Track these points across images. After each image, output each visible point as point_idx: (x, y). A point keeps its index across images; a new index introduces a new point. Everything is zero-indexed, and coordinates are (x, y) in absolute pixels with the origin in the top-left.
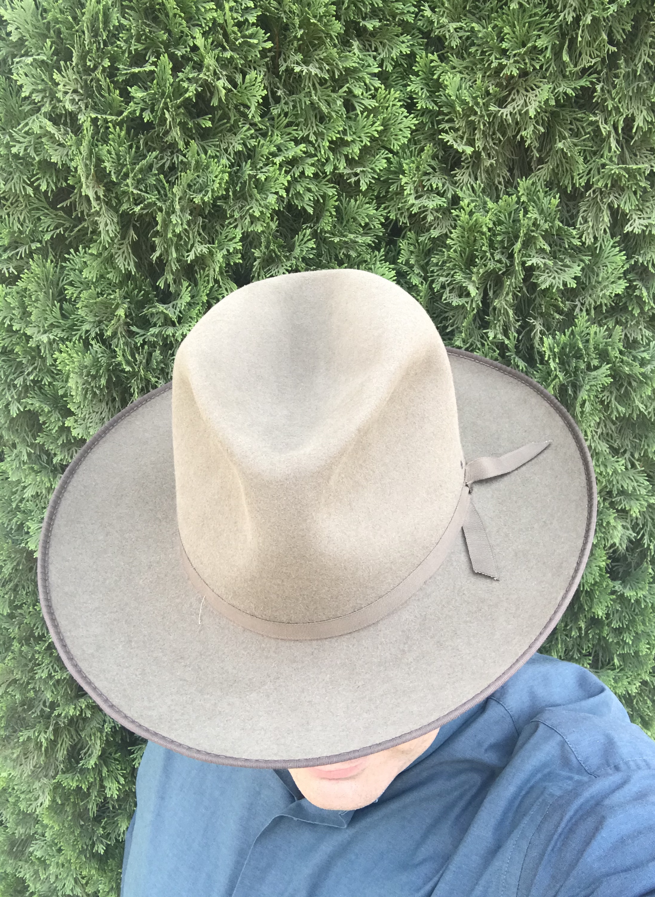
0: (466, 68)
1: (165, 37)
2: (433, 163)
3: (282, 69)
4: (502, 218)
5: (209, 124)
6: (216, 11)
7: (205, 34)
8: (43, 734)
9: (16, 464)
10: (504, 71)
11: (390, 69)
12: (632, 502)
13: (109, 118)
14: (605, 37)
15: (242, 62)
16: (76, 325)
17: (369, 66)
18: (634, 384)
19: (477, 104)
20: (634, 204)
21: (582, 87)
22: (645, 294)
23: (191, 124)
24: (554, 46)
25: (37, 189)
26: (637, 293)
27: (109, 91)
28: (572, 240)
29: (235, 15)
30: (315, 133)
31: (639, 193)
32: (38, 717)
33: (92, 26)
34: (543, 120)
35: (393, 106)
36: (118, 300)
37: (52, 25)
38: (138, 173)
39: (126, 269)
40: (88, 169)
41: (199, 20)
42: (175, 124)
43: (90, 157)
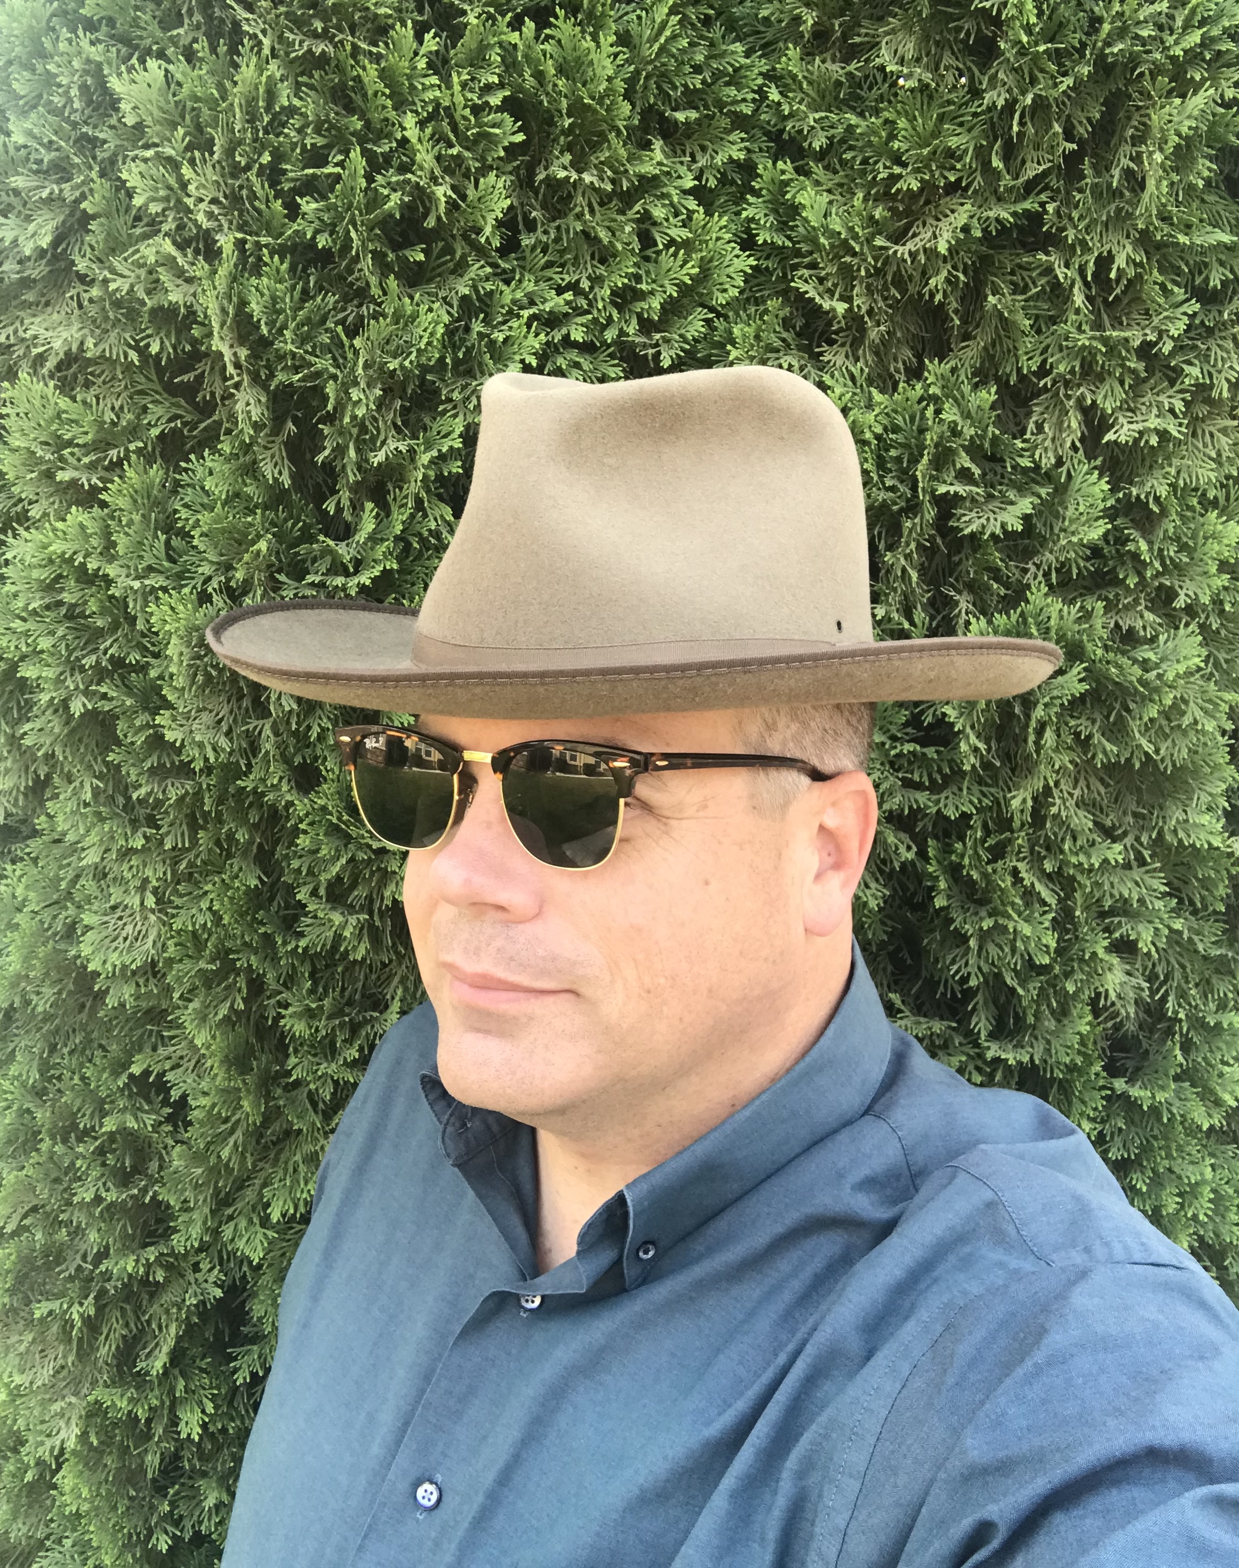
0: (841, 185)
1: (359, 125)
2: (785, 335)
3: (541, 177)
4: (899, 421)
5: (421, 257)
6: (440, 87)
7: (422, 124)
8: (76, 1306)
9: (71, 806)
10: (898, 186)
11: (712, 183)
12: (1140, 927)
13: (263, 240)
14: (1057, 128)
15: (477, 165)
16: (189, 571)
17: (680, 177)
18: (1132, 706)
19: (856, 237)
20: (1120, 399)
21: (1025, 210)
22: (1144, 546)
23: (391, 256)
24: (977, 148)
25: (143, 352)
26: (1131, 547)
27: (266, 203)
28: (1019, 460)
29: (469, 95)
30: (589, 278)
31: (1128, 381)
32: (71, 1278)
33: (249, 103)
34: (965, 265)
35: (718, 239)
36: (258, 526)
37: (188, 107)
38: (302, 324)
39: (275, 480)
40: (225, 313)
41: (414, 105)
42: (365, 251)
43: (229, 296)
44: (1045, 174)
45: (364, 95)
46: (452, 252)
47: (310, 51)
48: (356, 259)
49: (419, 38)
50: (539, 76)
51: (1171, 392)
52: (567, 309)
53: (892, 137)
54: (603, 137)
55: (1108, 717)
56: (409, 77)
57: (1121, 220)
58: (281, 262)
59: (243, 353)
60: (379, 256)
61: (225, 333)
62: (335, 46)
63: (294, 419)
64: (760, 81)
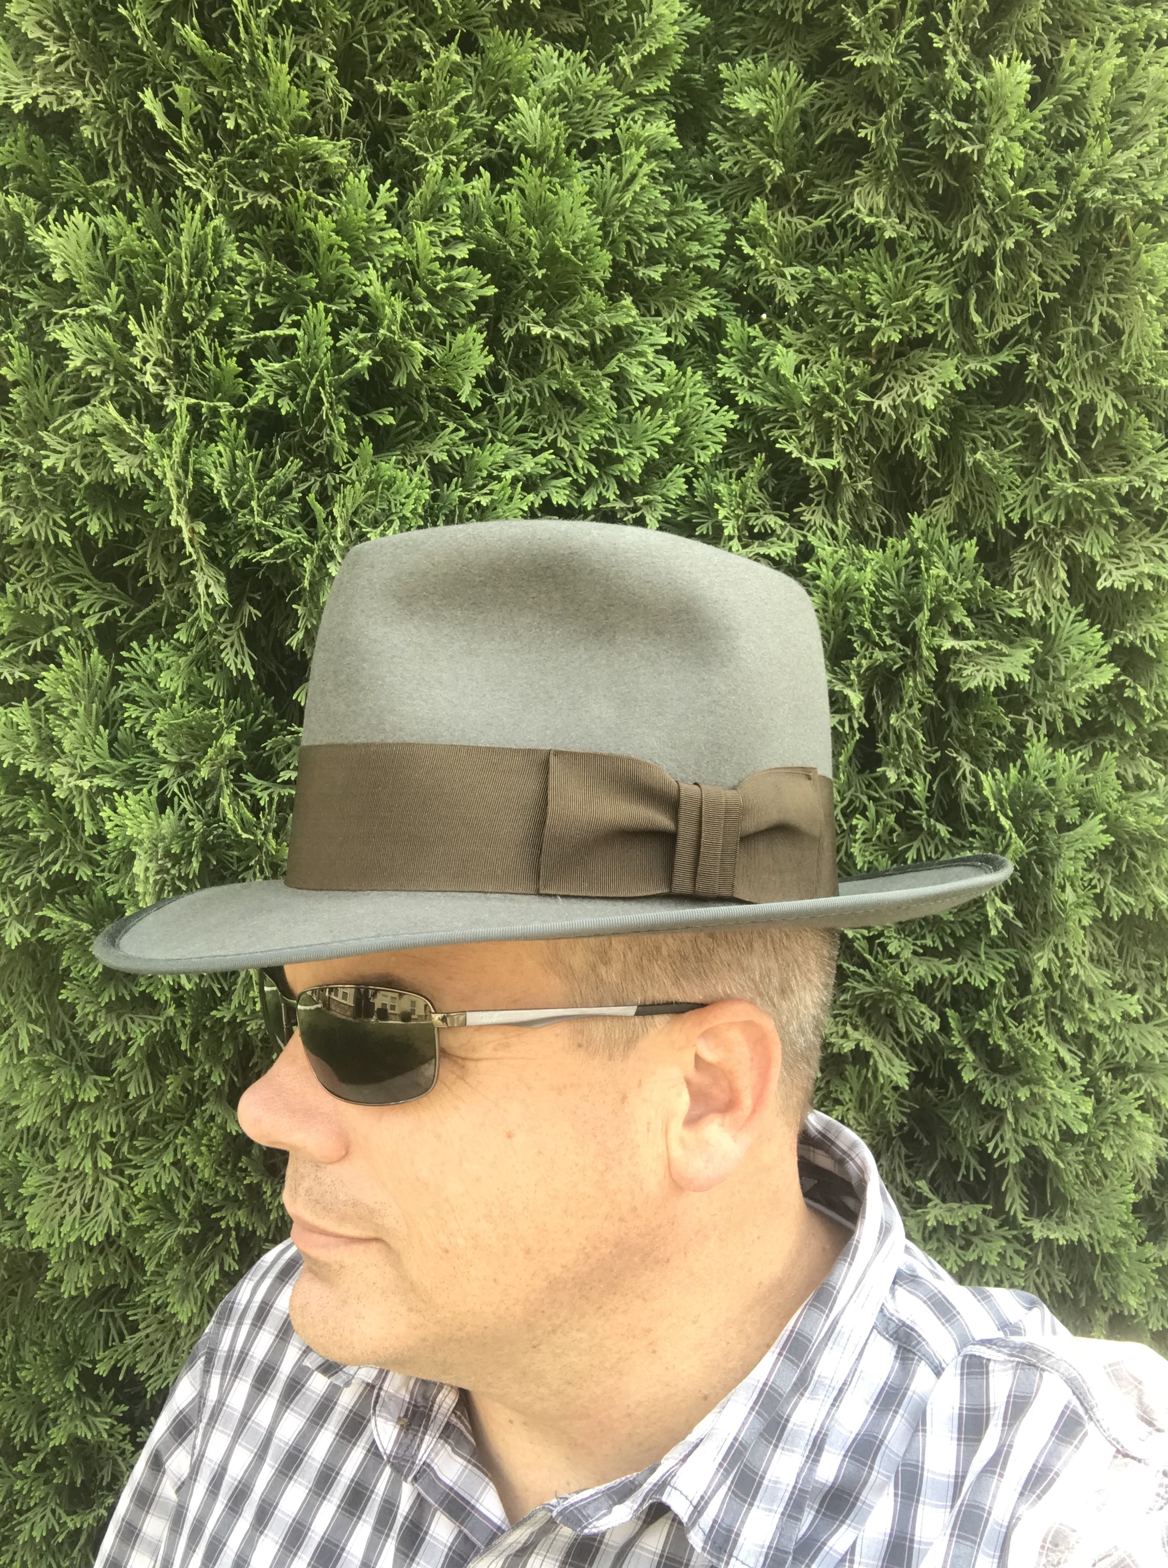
1: (313, 283)
3: (511, 332)
4: (887, 578)
5: (390, 420)
6: (401, 241)
11: (681, 341)
14: (1037, 278)
15: (445, 321)
17: (651, 335)
20: (1106, 546)
21: (1004, 362)
22: (1143, 693)
23: (358, 421)
24: (953, 301)
25: (77, 532)
26: (1128, 693)
27: (217, 362)
28: (1008, 611)
30: (565, 436)
31: (1113, 528)
33: (194, 257)
34: (943, 417)
35: (694, 397)
36: (222, 720)
37: (118, 264)
38: (268, 495)
39: (239, 671)
40: (179, 484)
41: (371, 260)
42: (334, 415)
43: (184, 464)
44: (1023, 323)
45: (315, 250)
46: (419, 418)
47: (254, 205)
48: (322, 424)
49: (374, 190)
50: (503, 227)
51: (1156, 537)
52: (543, 471)
53: (864, 291)
54: (574, 291)
56: (365, 231)
57: (1097, 365)
58: (239, 427)
59: (201, 528)
60: (348, 420)
61: (182, 506)
62: (282, 198)
63: (252, 602)
64: (723, 238)
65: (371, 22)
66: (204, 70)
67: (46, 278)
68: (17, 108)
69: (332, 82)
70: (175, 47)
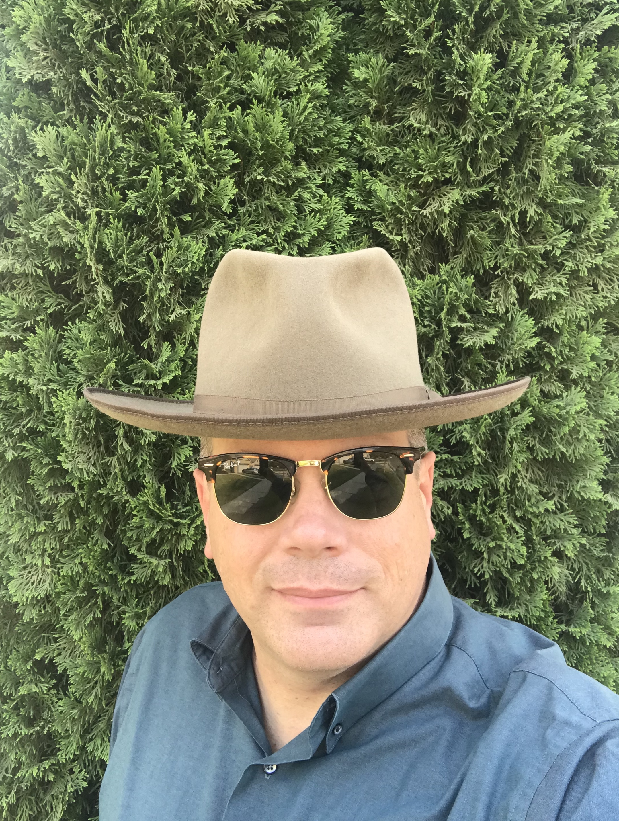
0: (392, 181)
1: (156, 156)
3: (248, 179)
4: (428, 293)
5: (189, 219)
6: (197, 137)
7: (188, 155)
9: (4, 511)
10: (422, 180)
11: (331, 182)
12: (566, 544)
13: (110, 211)
14: (498, 152)
15: (216, 174)
16: (70, 381)
17: (315, 179)
19: (403, 205)
20: (535, 278)
21: (483, 191)
22: (553, 350)
23: (174, 219)
24: (458, 163)
25: (45, 270)
26: (546, 350)
27: (111, 193)
28: (488, 310)
29: (211, 141)
30: (273, 228)
31: (538, 270)
33: (102, 146)
34: (455, 217)
35: (335, 208)
36: (108, 355)
37: (68, 149)
38: (131, 252)
39: (117, 332)
40: (92, 247)
41: (183, 146)
42: (163, 216)
43: (94, 238)
44: (493, 173)
45: (158, 141)
46: (204, 218)
47: (130, 121)
48: (158, 220)
49: (185, 115)
50: (246, 132)
51: (559, 275)
52: (262, 243)
53: (417, 158)
54: (278, 160)
55: (541, 435)
56: (181, 133)
57: (528, 193)
58: (119, 222)
59: (101, 267)
60: (169, 218)
61: (92, 257)
62: (143, 118)
63: (125, 301)
64: (350, 134)
65: (186, 39)
66: (108, 61)
67: (35, 155)
68: (25, 80)
69: (167, 65)
70: (96, 52)
